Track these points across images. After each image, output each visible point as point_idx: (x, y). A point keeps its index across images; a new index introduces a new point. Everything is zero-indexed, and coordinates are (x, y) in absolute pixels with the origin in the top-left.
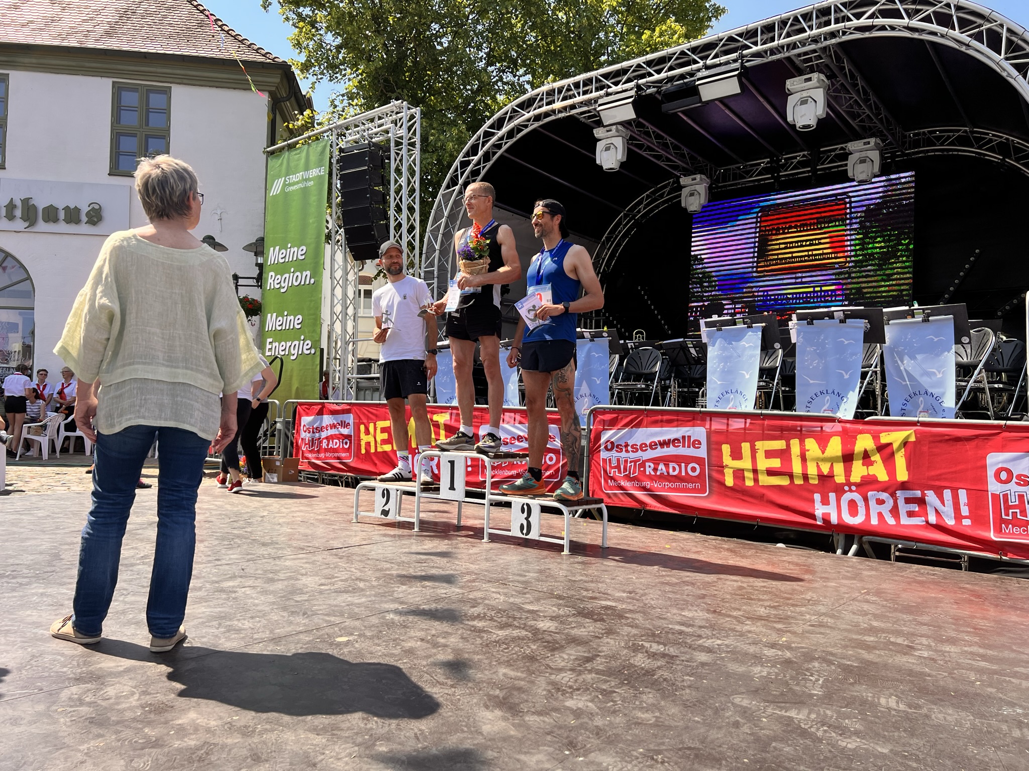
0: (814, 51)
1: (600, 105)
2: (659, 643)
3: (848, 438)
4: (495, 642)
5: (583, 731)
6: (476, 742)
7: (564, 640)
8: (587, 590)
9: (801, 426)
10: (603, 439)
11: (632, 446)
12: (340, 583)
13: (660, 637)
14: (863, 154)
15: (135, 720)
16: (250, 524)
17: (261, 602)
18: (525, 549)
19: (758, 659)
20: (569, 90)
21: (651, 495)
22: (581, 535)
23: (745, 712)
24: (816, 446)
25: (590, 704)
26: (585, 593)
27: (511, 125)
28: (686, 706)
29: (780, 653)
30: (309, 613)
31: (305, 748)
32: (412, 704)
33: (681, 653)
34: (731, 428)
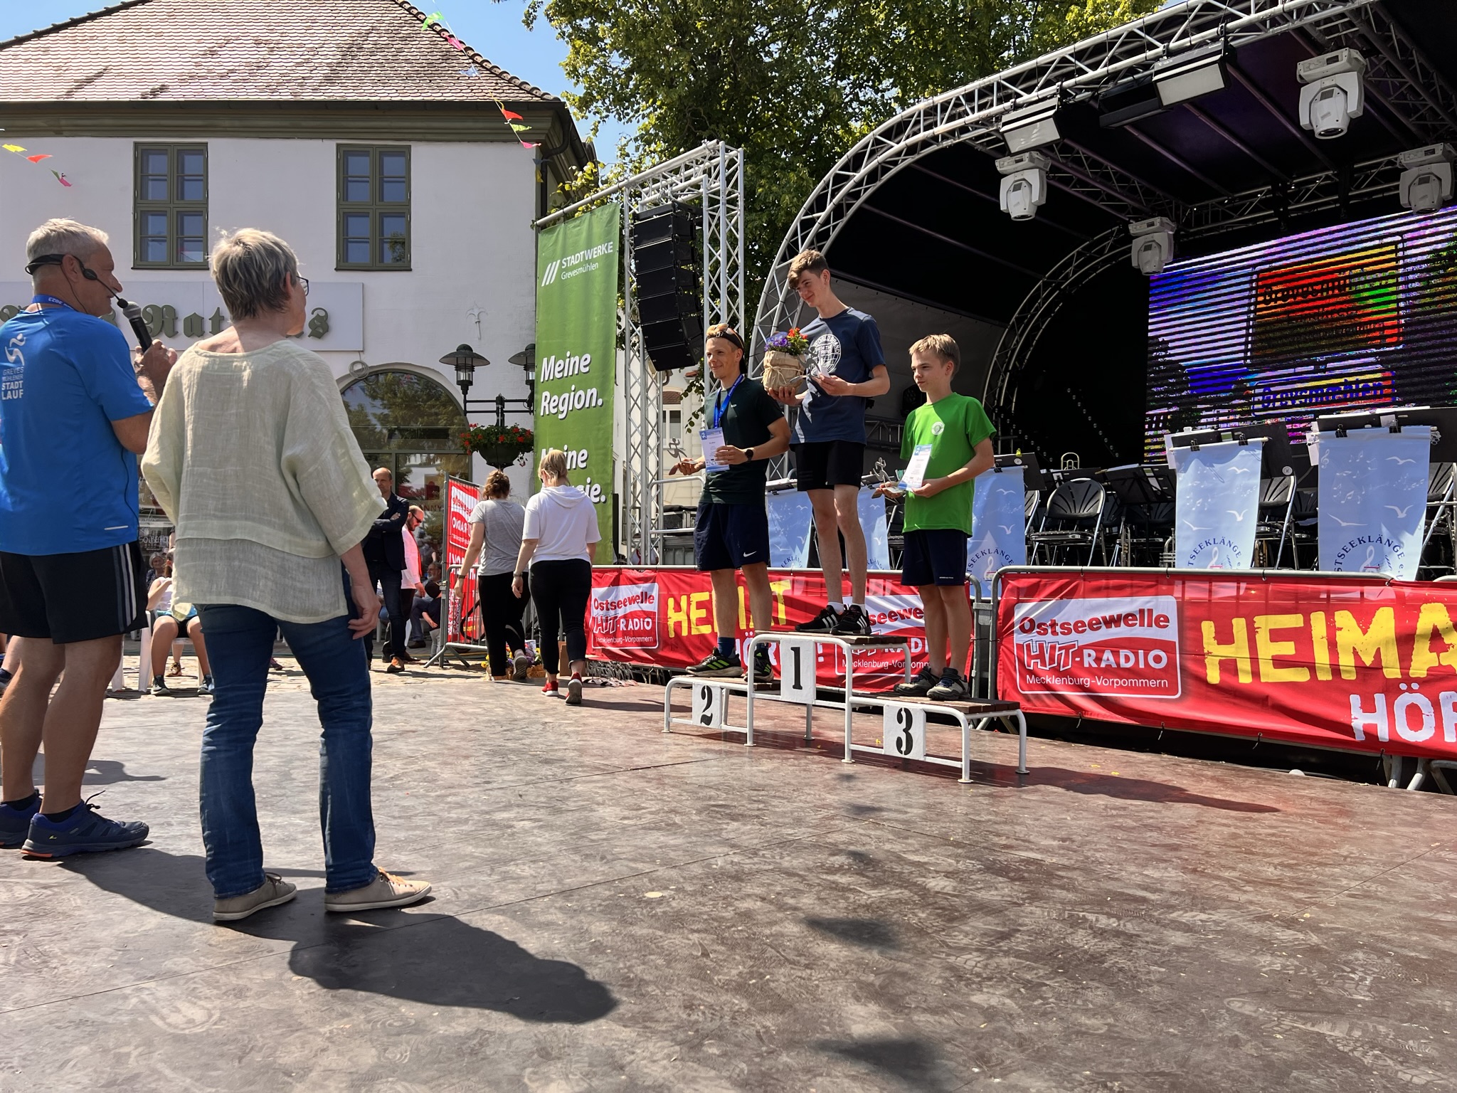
0: (1342, 15)
1: (1004, 124)
2: (1109, 915)
3: (1406, 609)
4: (866, 906)
5: (998, 1040)
7: (967, 906)
8: (998, 835)
9: (1328, 593)
10: (1018, 615)
11: (1062, 626)
12: (649, 816)
13: (1111, 907)
14: (1425, 169)
16: (528, 734)
17: (544, 841)
18: (905, 774)
19: (1266, 944)
20: (958, 104)
21: (1092, 698)
22: (987, 755)
23: (1248, 1024)
24: (1353, 622)
25: (1008, 1001)
26: (996, 839)
27: (874, 163)
28: (1154, 1010)
29: (1301, 936)
30: (609, 857)
31: (609, 1043)
32: (751, 990)
33: (1144, 930)
34: (1215, 597)
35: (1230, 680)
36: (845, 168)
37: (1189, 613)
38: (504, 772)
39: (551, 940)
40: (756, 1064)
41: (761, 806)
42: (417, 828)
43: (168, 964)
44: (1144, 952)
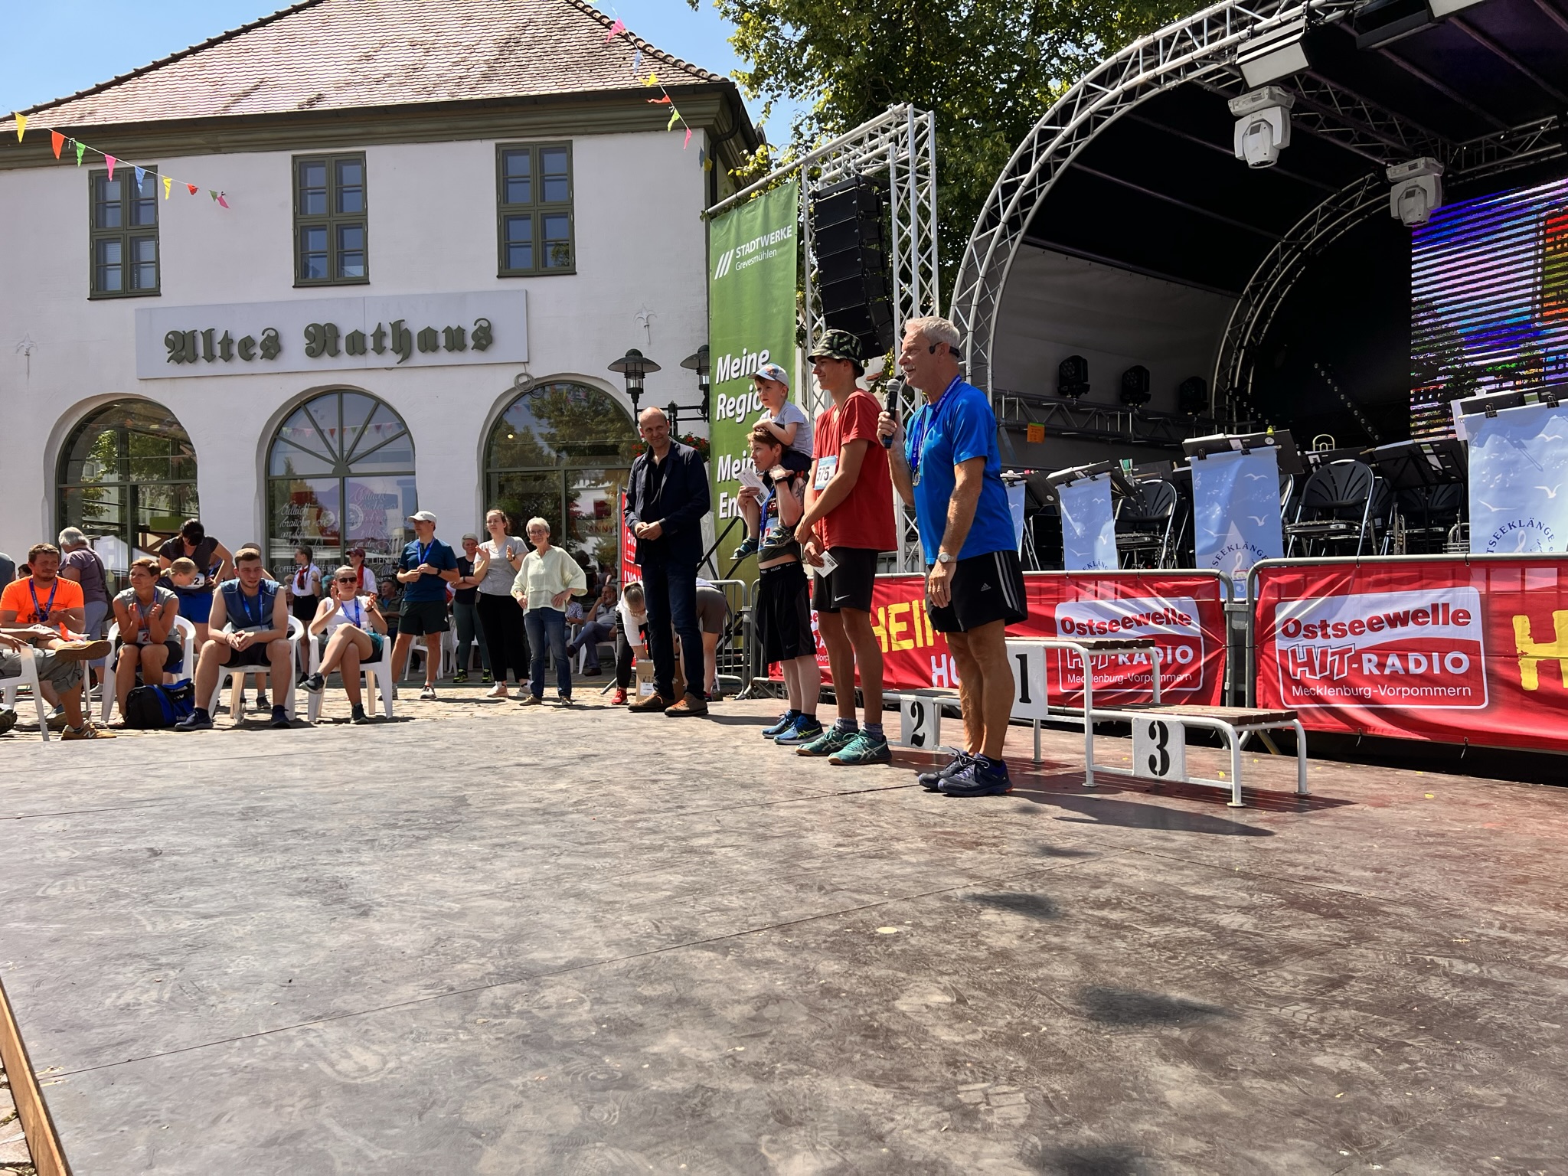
1: (1239, 56)
2: (1466, 960)
4: (1149, 945)
5: (1364, 1114)
6: (1161, 1120)
7: (1276, 947)
8: (1293, 865)
10: (1279, 618)
11: (1335, 627)
12: (868, 843)
13: (1464, 951)
15: (588, 1042)
16: (719, 757)
17: (749, 868)
20: (1184, 37)
21: (1372, 710)
25: (1363, 1064)
26: (1291, 870)
27: (1085, 114)
30: (828, 887)
31: (860, 1107)
32: (1026, 1044)
33: (1516, 978)
34: (1528, 587)
35: (1551, 685)
36: (1052, 121)
37: (1496, 606)
38: (697, 796)
39: (773, 981)
40: (1052, 1137)
41: (997, 833)
42: (606, 855)
43: (338, 1003)
44: (1523, 1005)
